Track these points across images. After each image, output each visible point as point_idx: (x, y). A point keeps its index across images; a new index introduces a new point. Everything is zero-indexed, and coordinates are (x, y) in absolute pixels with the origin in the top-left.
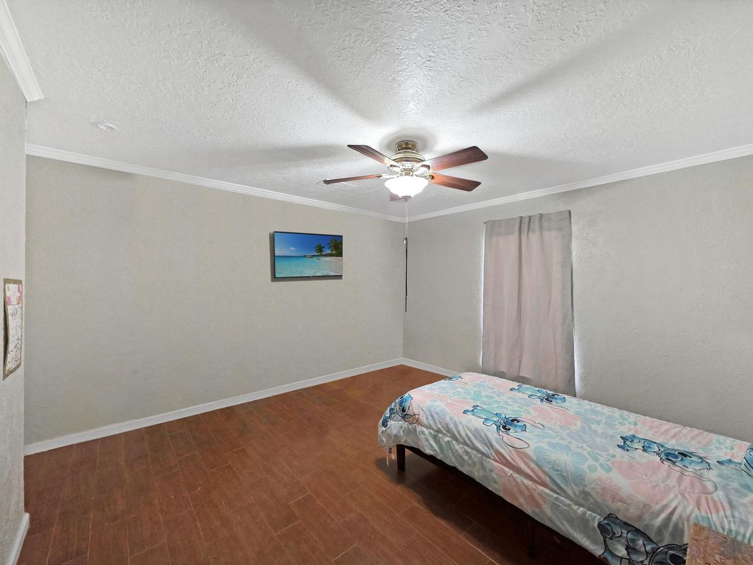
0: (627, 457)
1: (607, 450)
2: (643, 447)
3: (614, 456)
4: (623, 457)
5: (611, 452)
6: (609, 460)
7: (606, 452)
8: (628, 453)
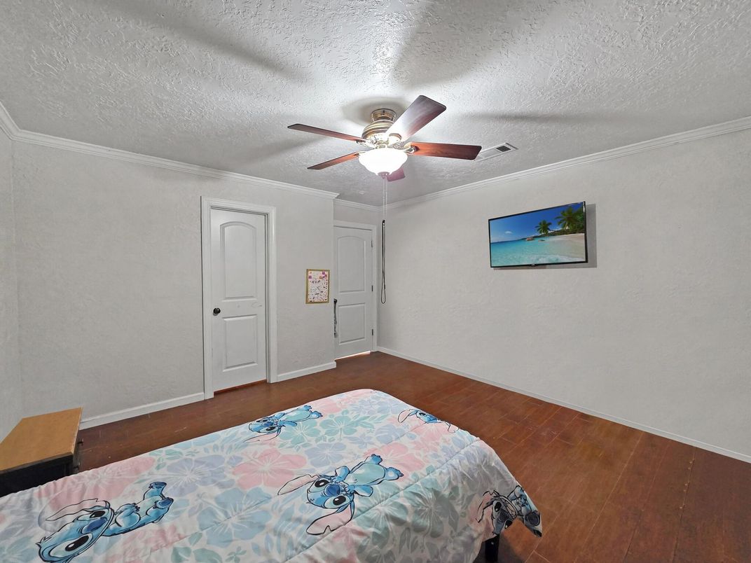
0: (146, 477)
1: (170, 468)
2: (138, 509)
3: (158, 468)
4: (149, 474)
5: (164, 470)
6: (159, 460)
7: (168, 467)
8: (147, 483)
